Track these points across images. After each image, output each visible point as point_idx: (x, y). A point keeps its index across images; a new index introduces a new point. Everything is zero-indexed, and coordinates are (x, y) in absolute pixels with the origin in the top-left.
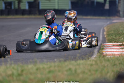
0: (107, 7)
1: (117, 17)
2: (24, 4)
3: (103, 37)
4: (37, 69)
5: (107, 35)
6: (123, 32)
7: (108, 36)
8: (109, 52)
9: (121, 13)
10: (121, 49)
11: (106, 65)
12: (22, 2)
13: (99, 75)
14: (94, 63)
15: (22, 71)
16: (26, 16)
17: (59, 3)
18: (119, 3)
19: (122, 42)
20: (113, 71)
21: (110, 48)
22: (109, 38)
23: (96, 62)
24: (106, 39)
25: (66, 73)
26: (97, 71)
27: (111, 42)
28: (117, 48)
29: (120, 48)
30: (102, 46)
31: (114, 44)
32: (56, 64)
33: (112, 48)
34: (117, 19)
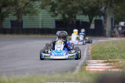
2: (7, 23)
3: (88, 55)
5: (92, 52)
6: (108, 50)
8: (93, 68)
9: (107, 33)
10: (106, 66)
17: (43, 22)
19: (108, 59)
21: (94, 65)
22: (94, 55)
24: (91, 56)
27: (95, 59)
28: (102, 65)
30: (85, 63)
31: (99, 61)
33: (96, 65)
34: (103, 39)
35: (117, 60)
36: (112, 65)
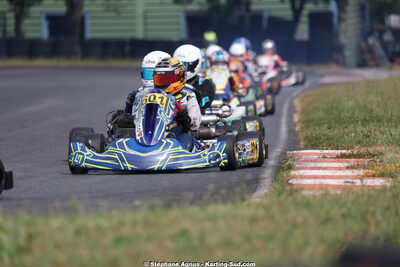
0: (303, 32)
1: (334, 68)
2: (36, 21)
3: (291, 132)
4: (78, 233)
5: (303, 122)
6: (353, 113)
7: (308, 127)
8: (310, 177)
9: (349, 54)
10: (347, 168)
11: (300, 220)
12: (30, 17)
13: (277, 254)
14: (261, 212)
15: (30, 237)
16: (39, 62)
17: (149, 20)
18: (340, 20)
19: (352, 148)
20: (322, 240)
21: (312, 165)
22: (310, 132)
23: (267, 209)
24: (301, 136)
25: (170, 244)
26: (270, 238)
27: (315, 146)
28: (337, 165)
29: (346, 165)
30: (287, 160)
31: (325, 151)
32: (140, 216)
33: (320, 165)
34: (336, 73)
35: (378, 148)
36: (364, 168)
